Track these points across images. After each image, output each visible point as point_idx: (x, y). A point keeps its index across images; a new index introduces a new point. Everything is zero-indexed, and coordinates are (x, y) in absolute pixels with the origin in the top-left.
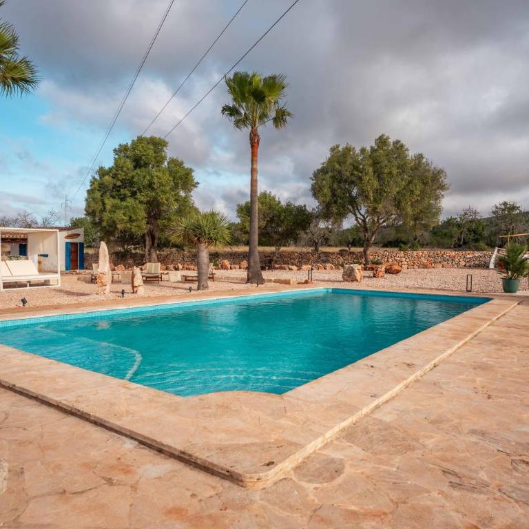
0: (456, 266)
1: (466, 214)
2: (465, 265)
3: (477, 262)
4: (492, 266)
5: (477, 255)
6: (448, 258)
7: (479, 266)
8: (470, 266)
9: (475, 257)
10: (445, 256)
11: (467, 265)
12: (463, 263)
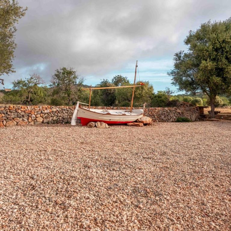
0: (32, 123)
1: (32, 78)
2: (43, 122)
3: (55, 118)
4: (73, 123)
5: (54, 110)
6: (23, 113)
7: (57, 123)
8: (48, 123)
9: (53, 112)
10: (20, 111)
11: (45, 121)
12: (41, 120)
